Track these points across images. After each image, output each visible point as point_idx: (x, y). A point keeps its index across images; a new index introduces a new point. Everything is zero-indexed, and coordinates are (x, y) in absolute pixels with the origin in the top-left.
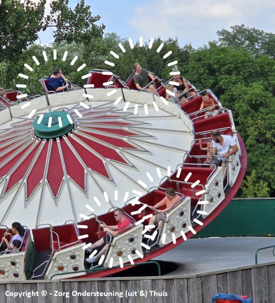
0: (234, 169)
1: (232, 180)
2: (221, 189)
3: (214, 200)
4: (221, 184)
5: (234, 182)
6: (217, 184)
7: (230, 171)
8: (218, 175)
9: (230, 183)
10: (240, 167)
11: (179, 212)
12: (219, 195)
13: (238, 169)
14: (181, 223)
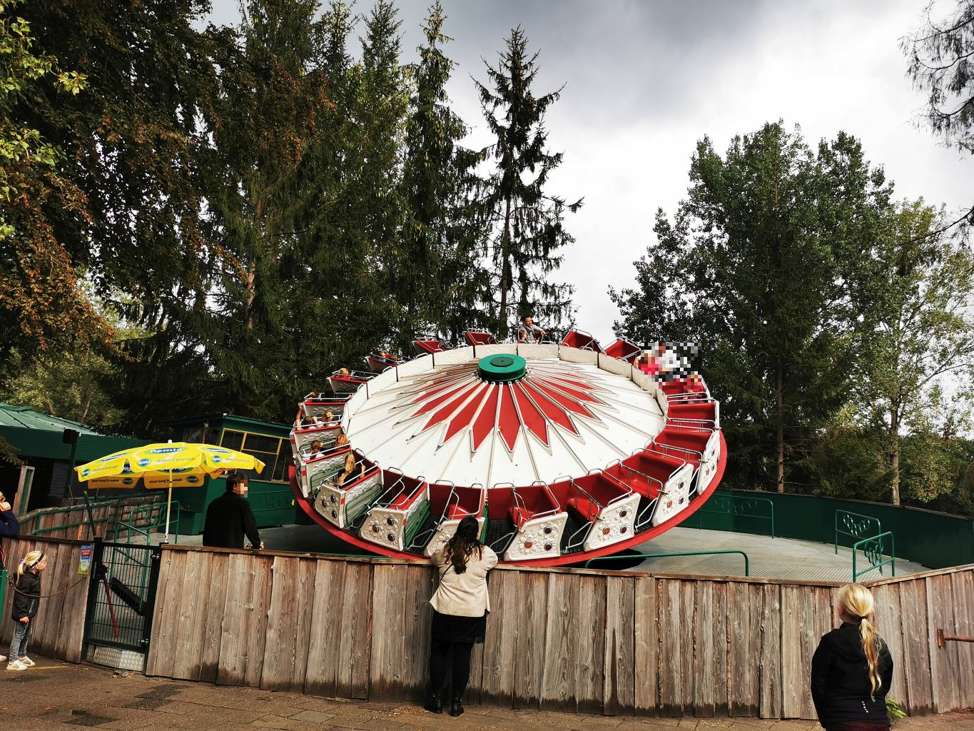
0: (708, 472)
1: (703, 485)
2: (685, 492)
3: (673, 505)
4: (687, 486)
5: (704, 489)
6: (681, 485)
7: (703, 474)
8: (685, 475)
9: (699, 489)
10: (715, 471)
11: (620, 510)
12: (682, 501)
13: (713, 473)
14: (620, 526)
